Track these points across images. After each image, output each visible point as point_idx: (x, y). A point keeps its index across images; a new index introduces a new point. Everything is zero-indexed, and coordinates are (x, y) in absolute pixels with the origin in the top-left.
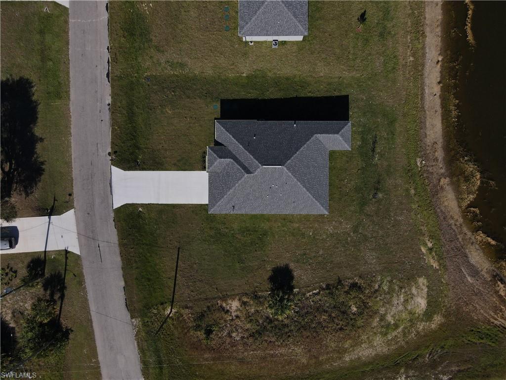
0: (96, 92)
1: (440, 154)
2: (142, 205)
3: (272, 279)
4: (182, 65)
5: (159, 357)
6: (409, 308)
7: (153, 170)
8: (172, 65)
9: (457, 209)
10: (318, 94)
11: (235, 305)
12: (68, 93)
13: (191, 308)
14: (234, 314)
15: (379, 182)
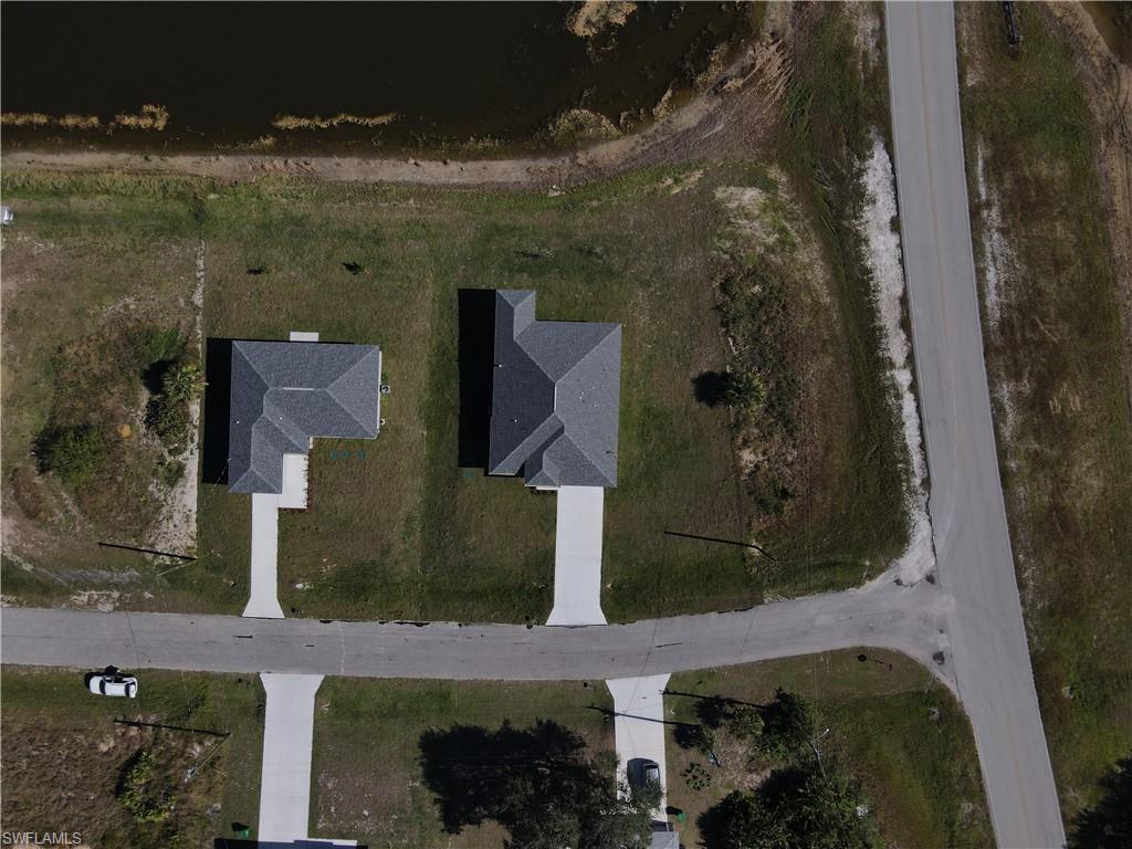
0: (441, 642)
1: (544, 164)
2: (603, 583)
3: (711, 403)
4: (409, 519)
5: (820, 567)
6: (757, 212)
7: (554, 565)
8: (408, 534)
9: (622, 142)
10: (456, 331)
11: (747, 456)
12: (441, 682)
13: (750, 517)
14: (761, 458)
15: (580, 250)
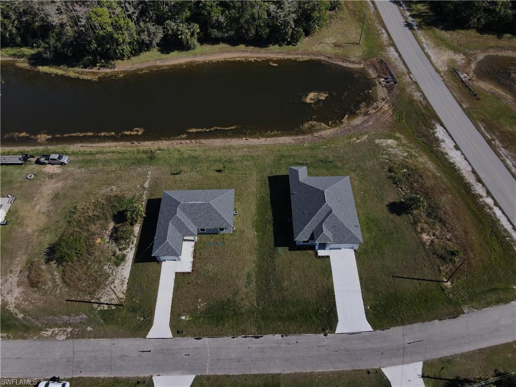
0: (272, 348)
1: (301, 137)
3: (399, 214)
4: (249, 276)
6: (395, 146)
7: (334, 296)
8: (249, 283)
9: (331, 130)
11: (425, 237)
13: (438, 266)
14: (433, 238)
15: (322, 161)
